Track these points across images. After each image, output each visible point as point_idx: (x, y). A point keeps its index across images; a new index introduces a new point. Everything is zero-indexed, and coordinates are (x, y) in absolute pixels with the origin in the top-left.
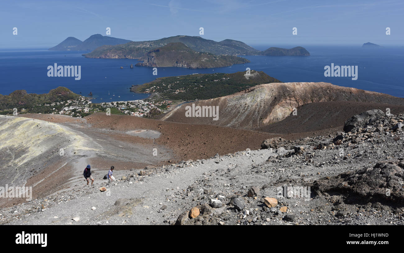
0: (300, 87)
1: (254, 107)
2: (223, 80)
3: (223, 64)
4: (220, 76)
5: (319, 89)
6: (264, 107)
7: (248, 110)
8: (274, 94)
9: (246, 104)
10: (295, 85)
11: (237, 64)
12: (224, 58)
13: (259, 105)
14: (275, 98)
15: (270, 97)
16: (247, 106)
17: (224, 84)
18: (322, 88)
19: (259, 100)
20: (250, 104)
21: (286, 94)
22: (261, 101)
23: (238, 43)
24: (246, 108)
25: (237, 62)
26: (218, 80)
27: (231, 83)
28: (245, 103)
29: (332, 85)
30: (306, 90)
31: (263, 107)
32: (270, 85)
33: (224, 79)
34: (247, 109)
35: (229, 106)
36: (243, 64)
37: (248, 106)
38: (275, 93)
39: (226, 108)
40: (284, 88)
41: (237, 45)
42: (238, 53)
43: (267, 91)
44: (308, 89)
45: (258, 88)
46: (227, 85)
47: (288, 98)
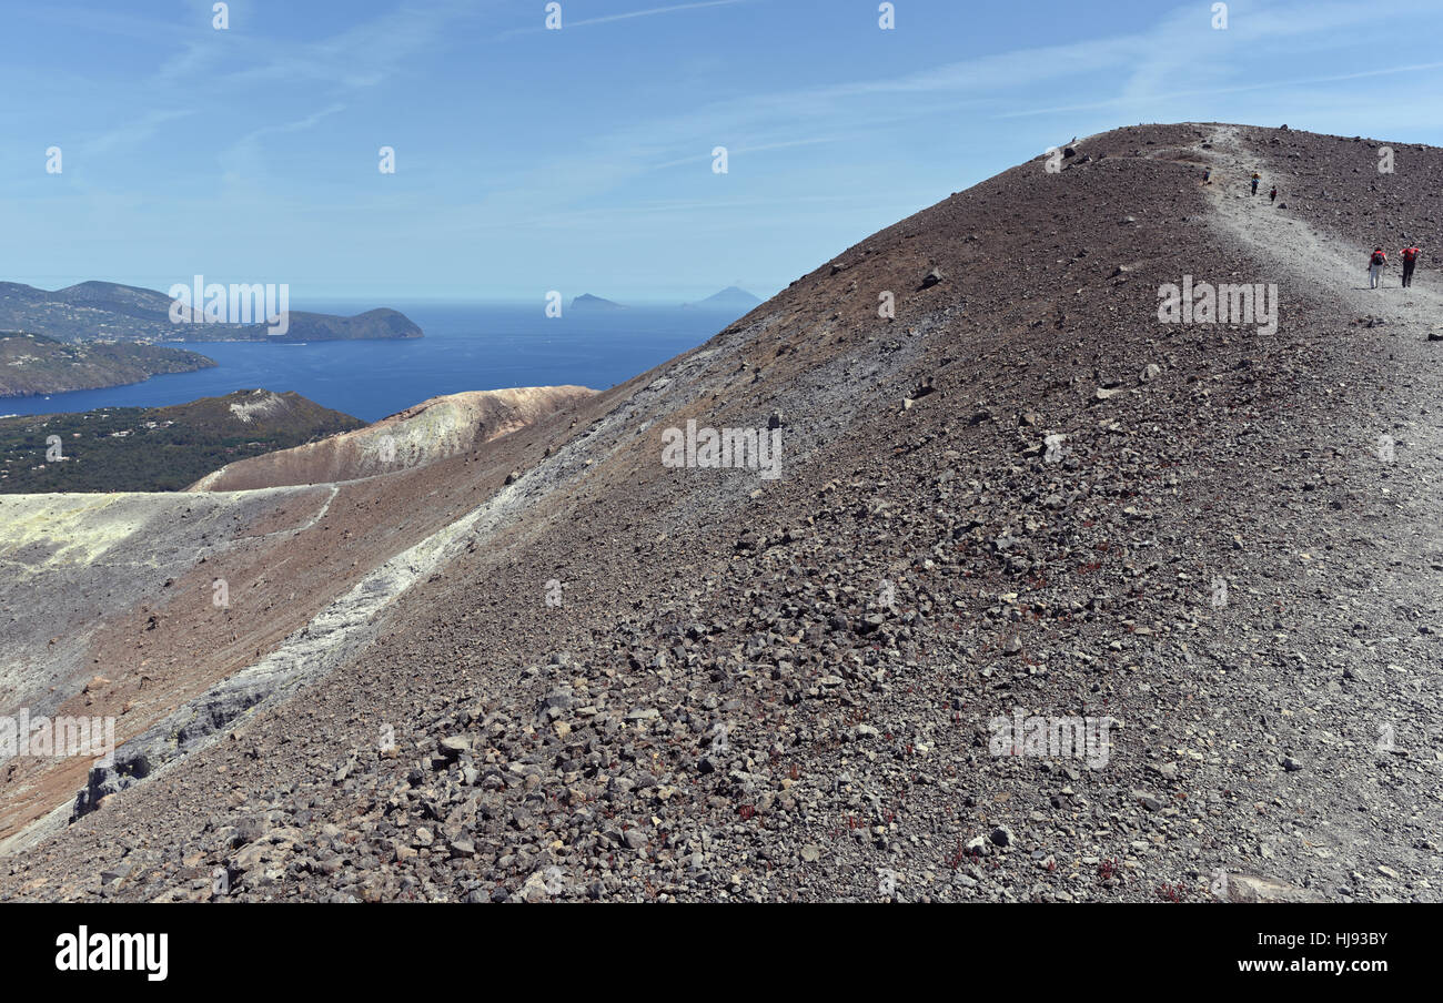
0: (527, 397)
1: (436, 449)
2: (149, 429)
3: (109, 374)
4: (130, 417)
5: (566, 399)
6: (462, 447)
7: (424, 457)
8: (475, 417)
9: (413, 446)
10: (514, 395)
11: (167, 373)
12: (109, 353)
13: (447, 443)
14: (481, 425)
15: (468, 424)
16: (416, 448)
17: (159, 443)
18: (571, 397)
19: (442, 432)
20: (425, 444)
21: (503, 415)
22: (449, 436)
23: (144, 296)
24: (416, 454)
25: (166, 367)
26: (131, 433)
27: (185, 438)
28: (409, 444)
29: (589, 391)
30: (541, 404)
31: (458, 448)
32: (460, 396)
33: (152, 425)
34: (419, 456)
35: (366, 457)
36: (192, 371)
37: (421, 449)
38: (478, 415)
39: (361, 462)
40: (492, 402)
41: (141, 305)
42: (152, 332)
43: (457, 412)
44: (543, 401)
45: (434, 407)
46: (170, 445)
47: (511, 424)
